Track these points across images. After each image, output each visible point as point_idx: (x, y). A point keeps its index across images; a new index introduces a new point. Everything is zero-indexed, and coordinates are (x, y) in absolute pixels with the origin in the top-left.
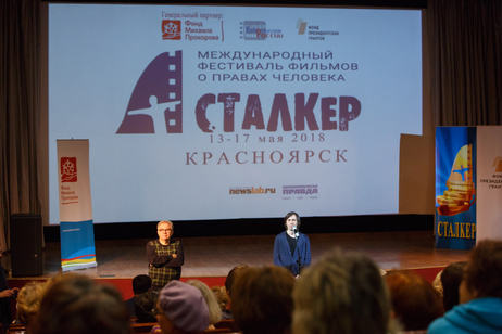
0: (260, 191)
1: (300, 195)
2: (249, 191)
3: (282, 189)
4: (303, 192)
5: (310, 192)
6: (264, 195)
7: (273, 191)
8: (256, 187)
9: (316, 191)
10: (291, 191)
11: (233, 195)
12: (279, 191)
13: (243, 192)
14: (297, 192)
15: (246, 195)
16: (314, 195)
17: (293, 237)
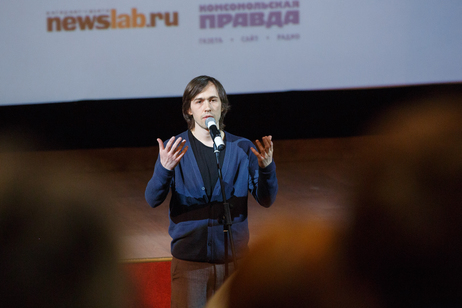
0: (133, 20)
1: (250, 31)
2: (104, 22)
3: (196, 15)
4: (256, 20)
5: (276, 20)
6: (146, 31)
7: (172, 20)
8: (124, 9)
9: (294, 18)
10: (222, 21)
11: (55, 34)
12: (190, 18)
13: (86, 23)
14: (242, 21)
15: (95, 35)
16: (289, 29)
17: (210, 144)
